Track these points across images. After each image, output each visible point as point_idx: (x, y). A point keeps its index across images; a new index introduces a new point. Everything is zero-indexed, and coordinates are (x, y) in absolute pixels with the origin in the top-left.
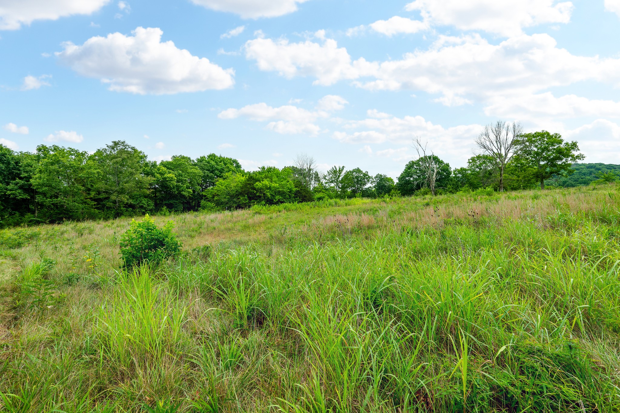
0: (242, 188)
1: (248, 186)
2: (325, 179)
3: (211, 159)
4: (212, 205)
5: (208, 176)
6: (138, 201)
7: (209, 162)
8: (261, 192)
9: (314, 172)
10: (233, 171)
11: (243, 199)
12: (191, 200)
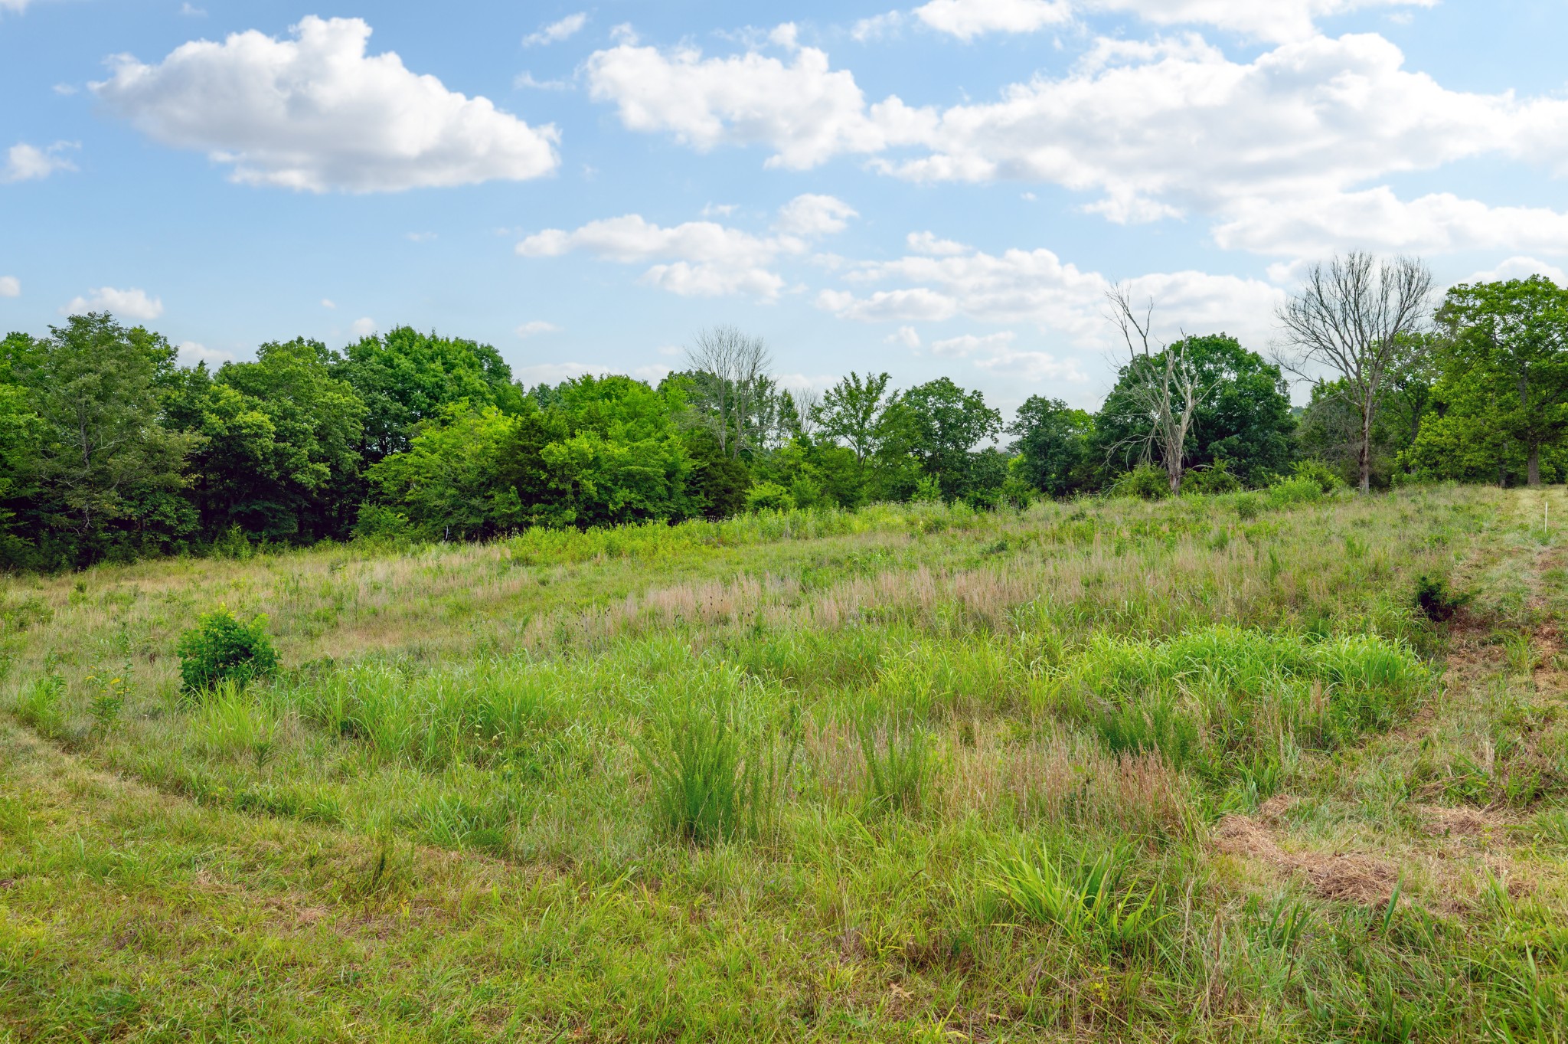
0: (499, 461)
1: (521, 456)
2: (818, 420)
3: (400, 350)
4: (399, 518)
5: (385, 411)
6: (147, 507)
7: (389, 362)
8: (563, 479)
9: (778, 393)
10: (476, 393)
11: (504, 502)
12: (326, 495)
